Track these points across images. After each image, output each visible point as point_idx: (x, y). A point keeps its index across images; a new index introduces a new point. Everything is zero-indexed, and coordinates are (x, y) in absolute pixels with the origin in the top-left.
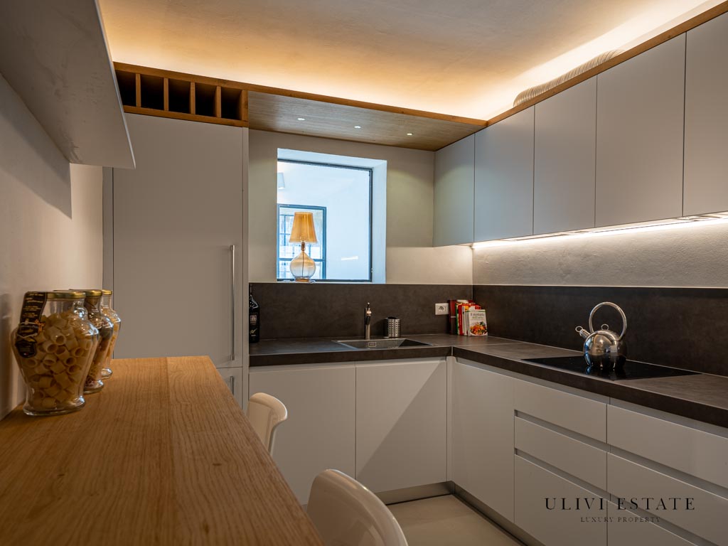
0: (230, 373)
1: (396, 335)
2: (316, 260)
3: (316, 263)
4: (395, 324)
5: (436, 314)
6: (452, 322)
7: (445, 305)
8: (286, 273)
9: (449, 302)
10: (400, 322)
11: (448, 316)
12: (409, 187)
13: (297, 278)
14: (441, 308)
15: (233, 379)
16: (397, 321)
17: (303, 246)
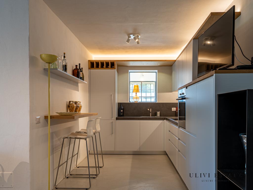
0: (112, 121)
1: (159, 116)
2: (139, 97)
3: (140, 98)
4: (158, 113)
5: (172, 110)
6: (177, 113)
7: (175, 108)
8: (132, 101)
9: (176, 107)
10: (160, 112)
11: (176, 111)
12: (164, 77)
13: (135, 102)
14: (174, 109)
15: (112, 122)
16: (159, 112)
17: (136, 93)
